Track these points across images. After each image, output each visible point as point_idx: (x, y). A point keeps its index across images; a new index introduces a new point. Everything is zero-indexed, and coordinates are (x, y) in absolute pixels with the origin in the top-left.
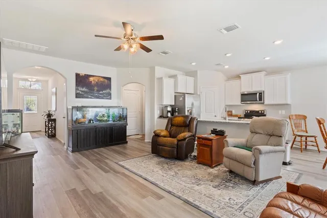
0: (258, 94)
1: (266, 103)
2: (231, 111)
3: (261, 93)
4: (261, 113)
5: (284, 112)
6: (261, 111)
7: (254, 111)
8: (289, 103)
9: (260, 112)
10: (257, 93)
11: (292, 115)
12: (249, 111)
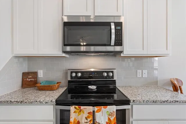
4: (108, 76)
6: (107, 72)
9: (105, 74)
12: (80, 72)
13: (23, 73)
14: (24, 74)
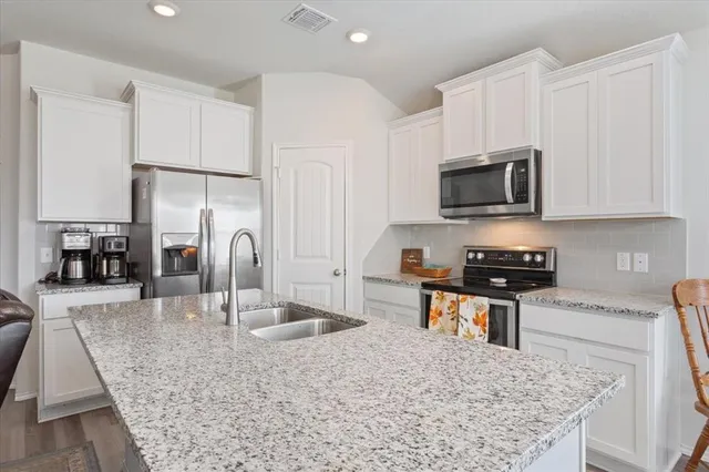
0: (509, 168)
1: (548, 213)
2: (419, 252)
3: (525, 163)
4: (533, 261)
5: (643, 262)
6: (533, 254)
7: (502, 253)
8: (672, 211)
9: (527, 258)
10: (504, 165)
11: (692, 284)
12: (482, 251)
13: (403, 250)
14: (406, 252)
